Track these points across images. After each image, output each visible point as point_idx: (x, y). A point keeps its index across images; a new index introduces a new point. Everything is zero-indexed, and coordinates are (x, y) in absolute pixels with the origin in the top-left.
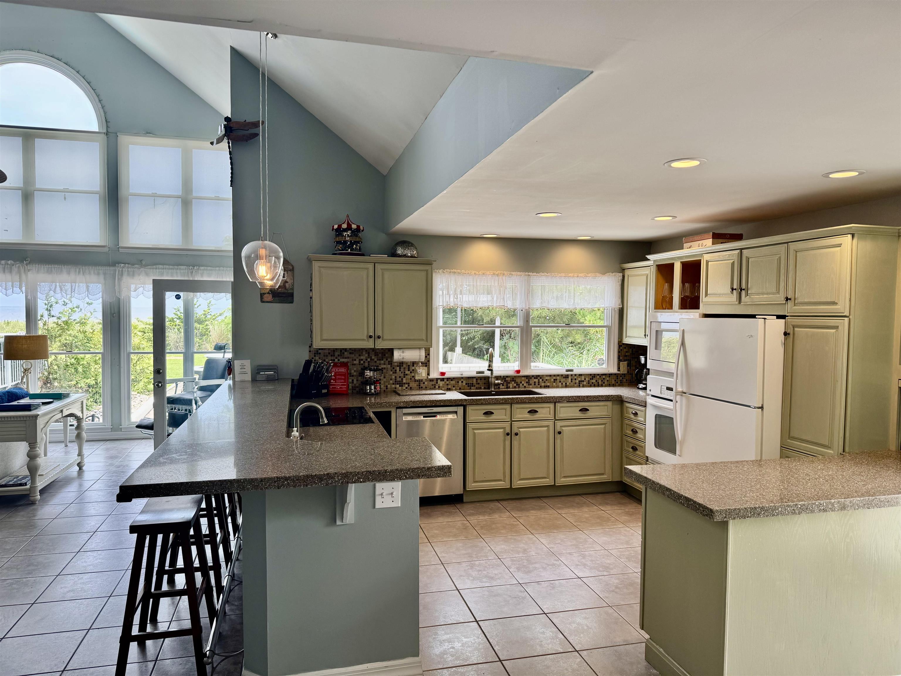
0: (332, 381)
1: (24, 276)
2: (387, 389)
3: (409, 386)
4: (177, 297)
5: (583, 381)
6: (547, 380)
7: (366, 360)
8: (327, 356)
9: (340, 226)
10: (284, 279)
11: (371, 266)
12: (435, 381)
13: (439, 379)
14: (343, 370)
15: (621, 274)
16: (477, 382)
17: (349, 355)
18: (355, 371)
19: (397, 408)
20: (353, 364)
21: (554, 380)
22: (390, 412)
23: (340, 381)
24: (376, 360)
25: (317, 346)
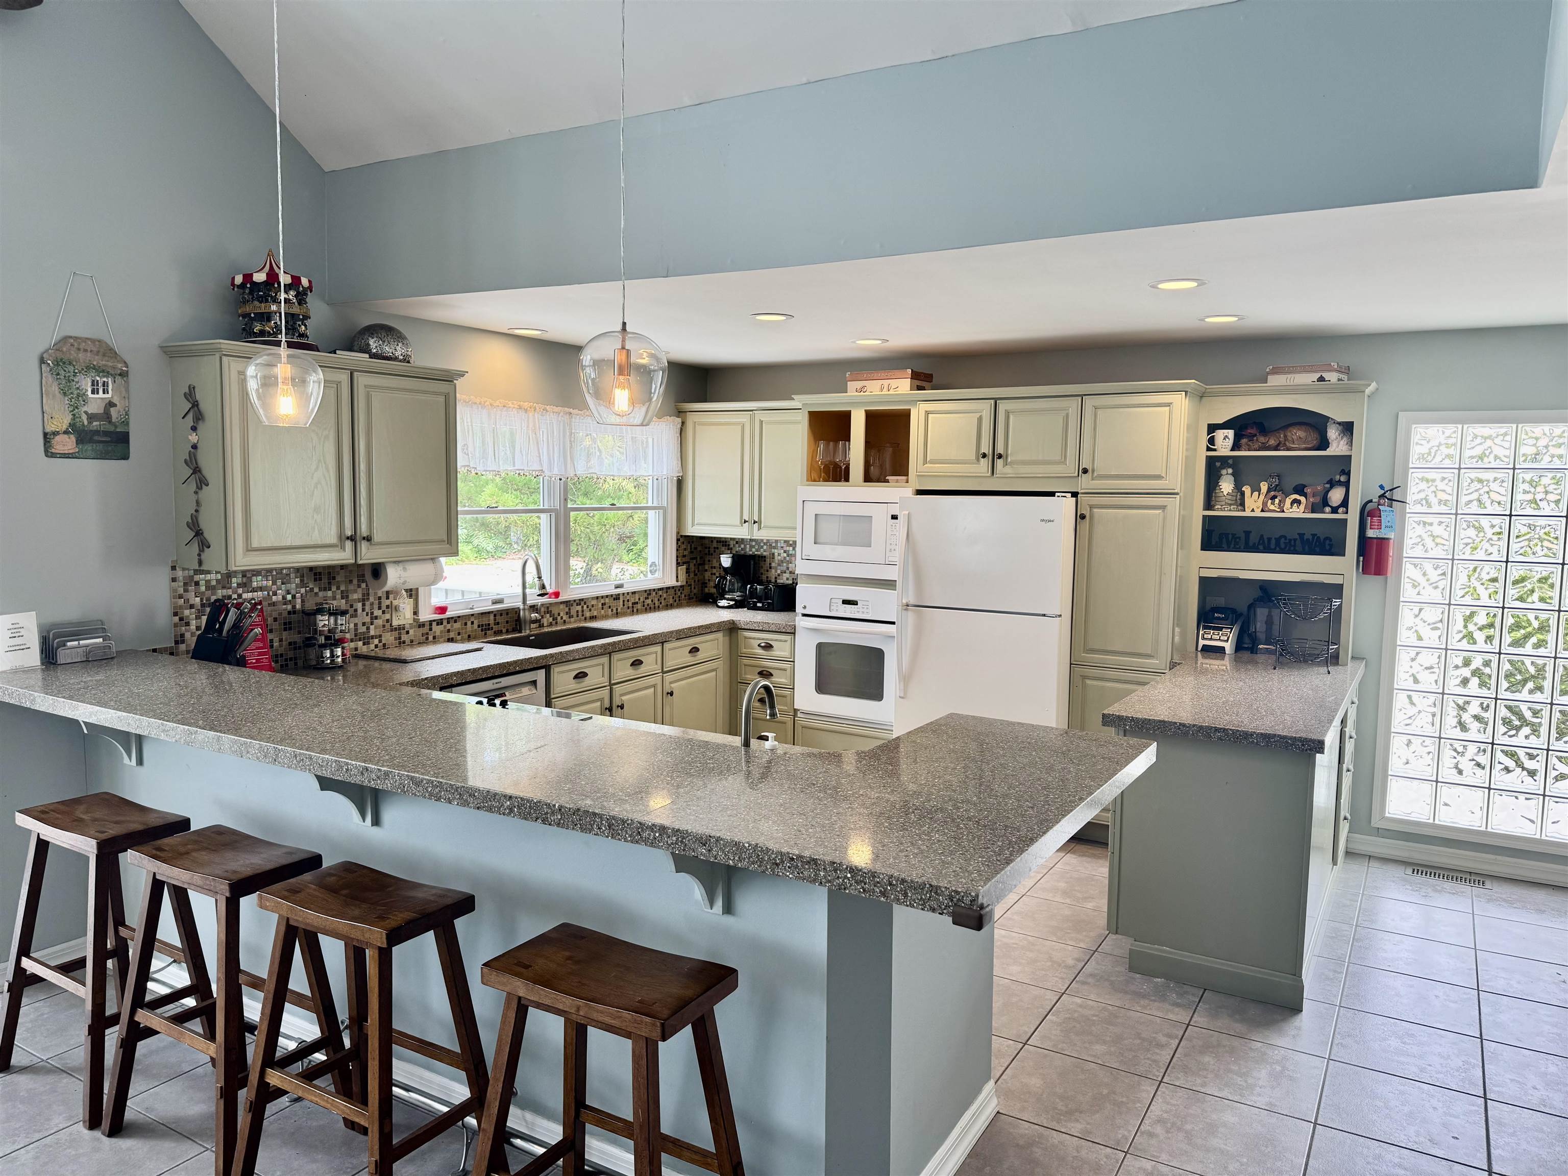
3: (380, 641)
5: (637, 603)
6: (593, 606)
9: (248, 277)
10: (106, 396)
11: (342, 376)
12: (427, 627)
13: (434, 621)
15: (679, 420)
16: (495, 620)
17: (260, 584)
21: (602, 604)
25: (237, 564)
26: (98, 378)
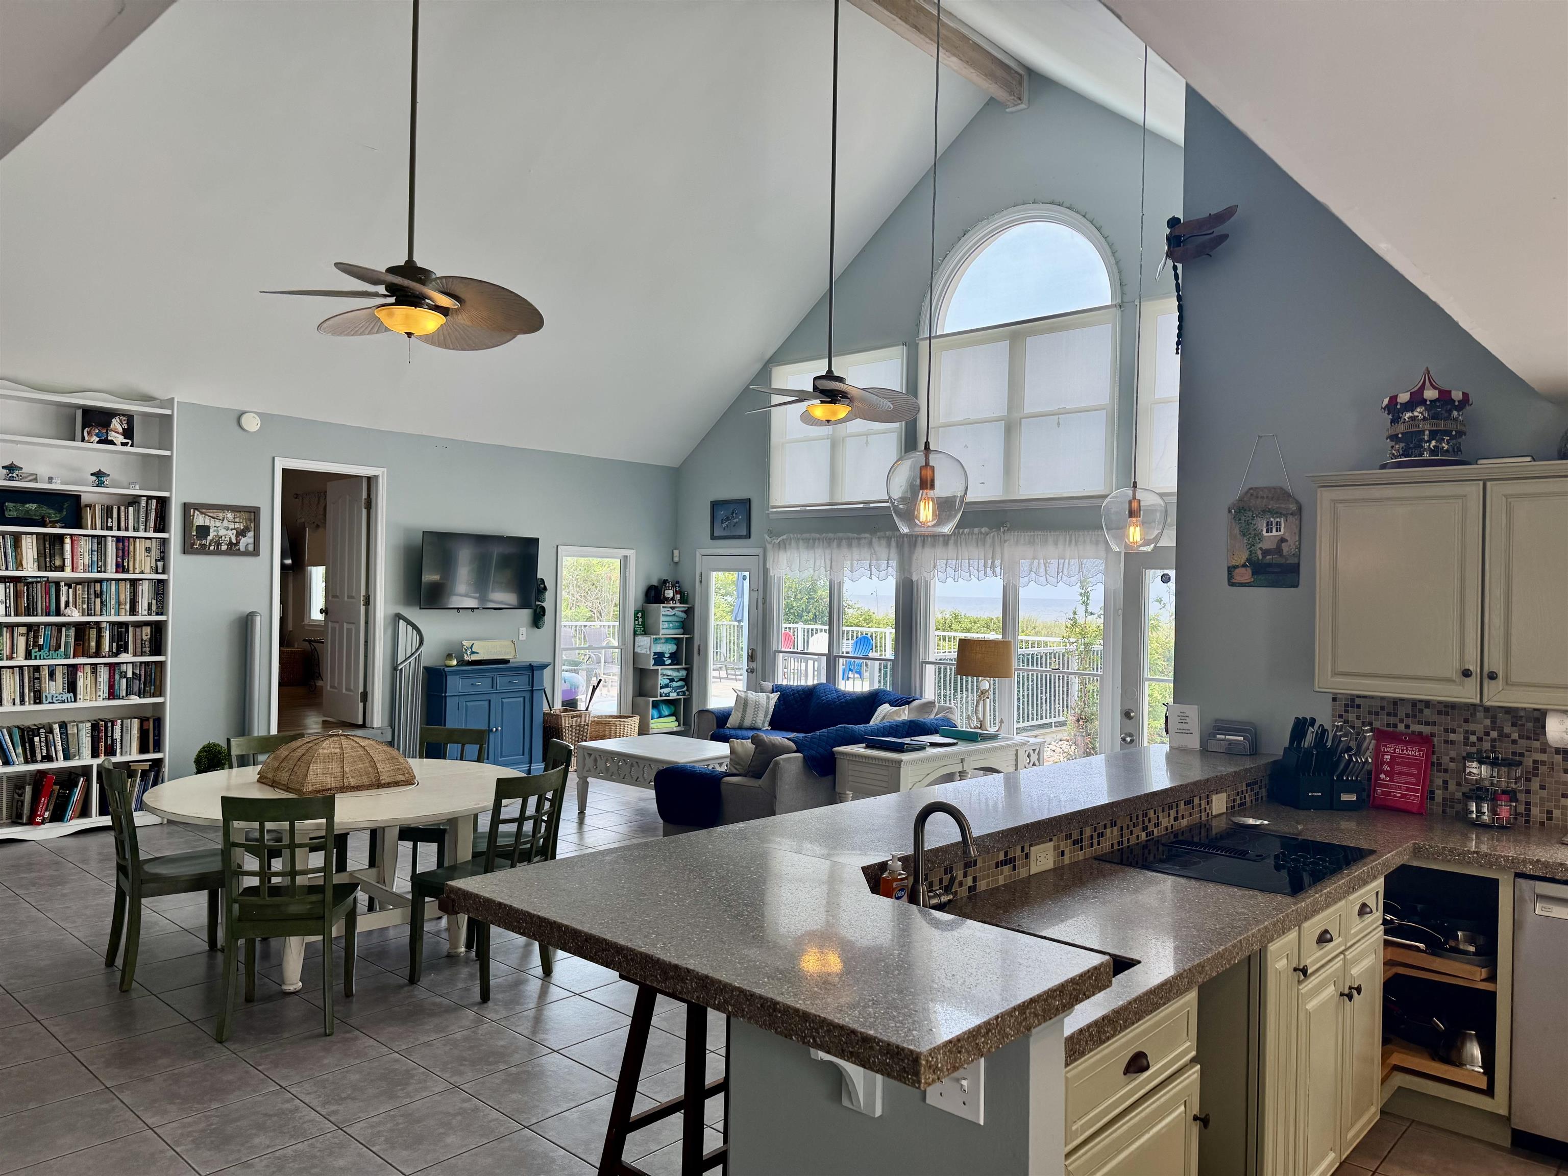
0: (1382, 776)
1: (998, 550)
2: (1550, 819)
4: (1164, 578)
7: (1487, 734)
8: (1377, 714)
9: (1393, 399)
10: (1279, 533)
11: (1474, 491)
14: (1413, 752)
17: (1435, 718)
18: (1452, 760)
19: (1518, 875)
20: (1446, 742)
22: (1496, 881)
23: (1403, 778)
24: (1515, 736)
25: (1320, 686)
26: (1272, 519)
